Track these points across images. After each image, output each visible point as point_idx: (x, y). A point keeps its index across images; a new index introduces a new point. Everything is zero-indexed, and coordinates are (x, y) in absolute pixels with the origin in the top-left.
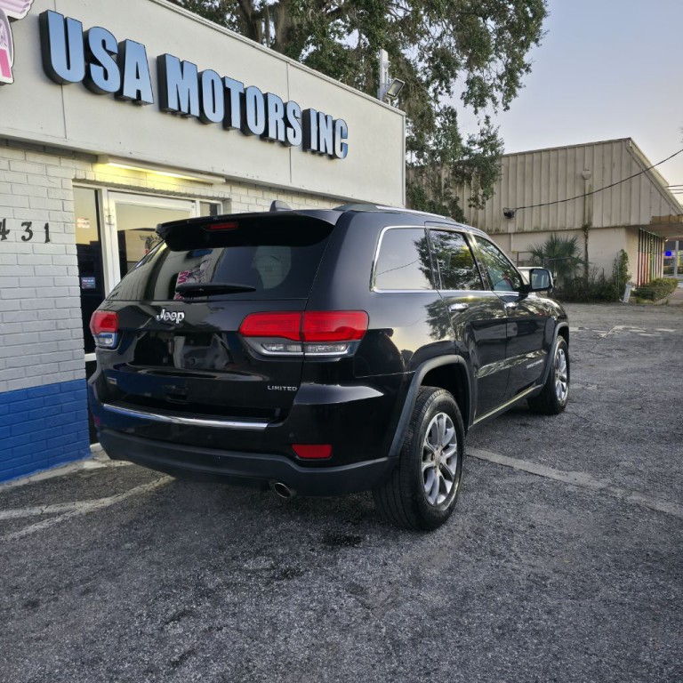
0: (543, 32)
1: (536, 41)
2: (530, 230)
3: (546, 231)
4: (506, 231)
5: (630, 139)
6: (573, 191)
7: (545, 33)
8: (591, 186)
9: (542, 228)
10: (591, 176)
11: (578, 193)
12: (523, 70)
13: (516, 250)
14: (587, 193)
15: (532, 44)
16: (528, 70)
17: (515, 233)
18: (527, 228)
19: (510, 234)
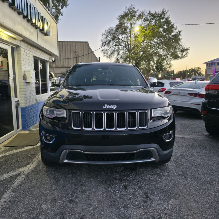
0: (68, 4)
1: (66, 6)
2: (60, 66)
3: (65, 67)
4: (52, 66)
5: (88, 42)
6: (73, 56)
7: (69, 4)
8: (78, 55)
9: (64, 66)
10: (78, 51)
11: (74, 56)
12: (60, 14)
13: (56, 73)
14: (77, 56)
15: (64, 7)
16: (62, 15)
17: (56, 67)
18: (59, 66)
19: (54, 67)
